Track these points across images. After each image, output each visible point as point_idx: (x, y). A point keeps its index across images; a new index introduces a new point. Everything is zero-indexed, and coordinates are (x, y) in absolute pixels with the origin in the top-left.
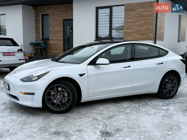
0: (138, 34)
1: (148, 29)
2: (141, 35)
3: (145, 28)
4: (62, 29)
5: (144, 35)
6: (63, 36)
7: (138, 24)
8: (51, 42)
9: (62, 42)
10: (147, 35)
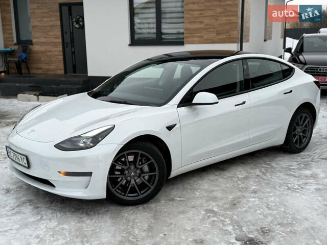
0: (209, 32)
1: (229, 23)
2: (217, 34)
3: (224, 20)
4: (59, 23)
5: (221, 34)
6: (60, 36)
7: (210, 13)
8: (36, 48)
9: (60, 48)
10: (227, 34)
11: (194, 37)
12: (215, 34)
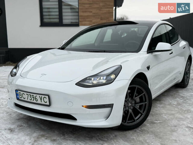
0: (96, 18)
11: (86, 21)
12: (100, 20)
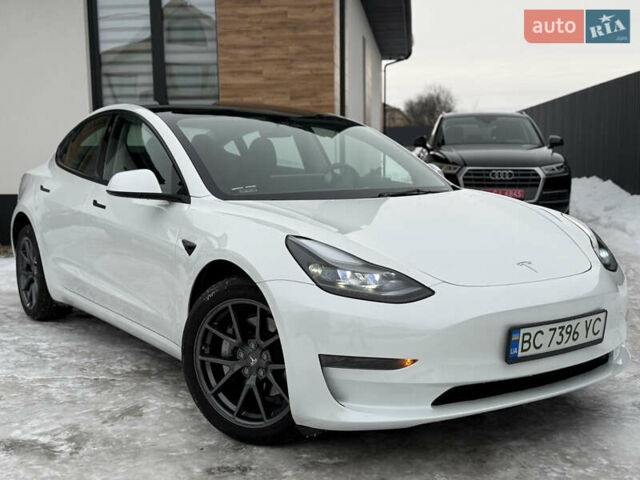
1: (317, 75)
2: (292, 98)
3: (305, 69)
7: (274, 53)
10: (313, 99)
12: (288, 99)
